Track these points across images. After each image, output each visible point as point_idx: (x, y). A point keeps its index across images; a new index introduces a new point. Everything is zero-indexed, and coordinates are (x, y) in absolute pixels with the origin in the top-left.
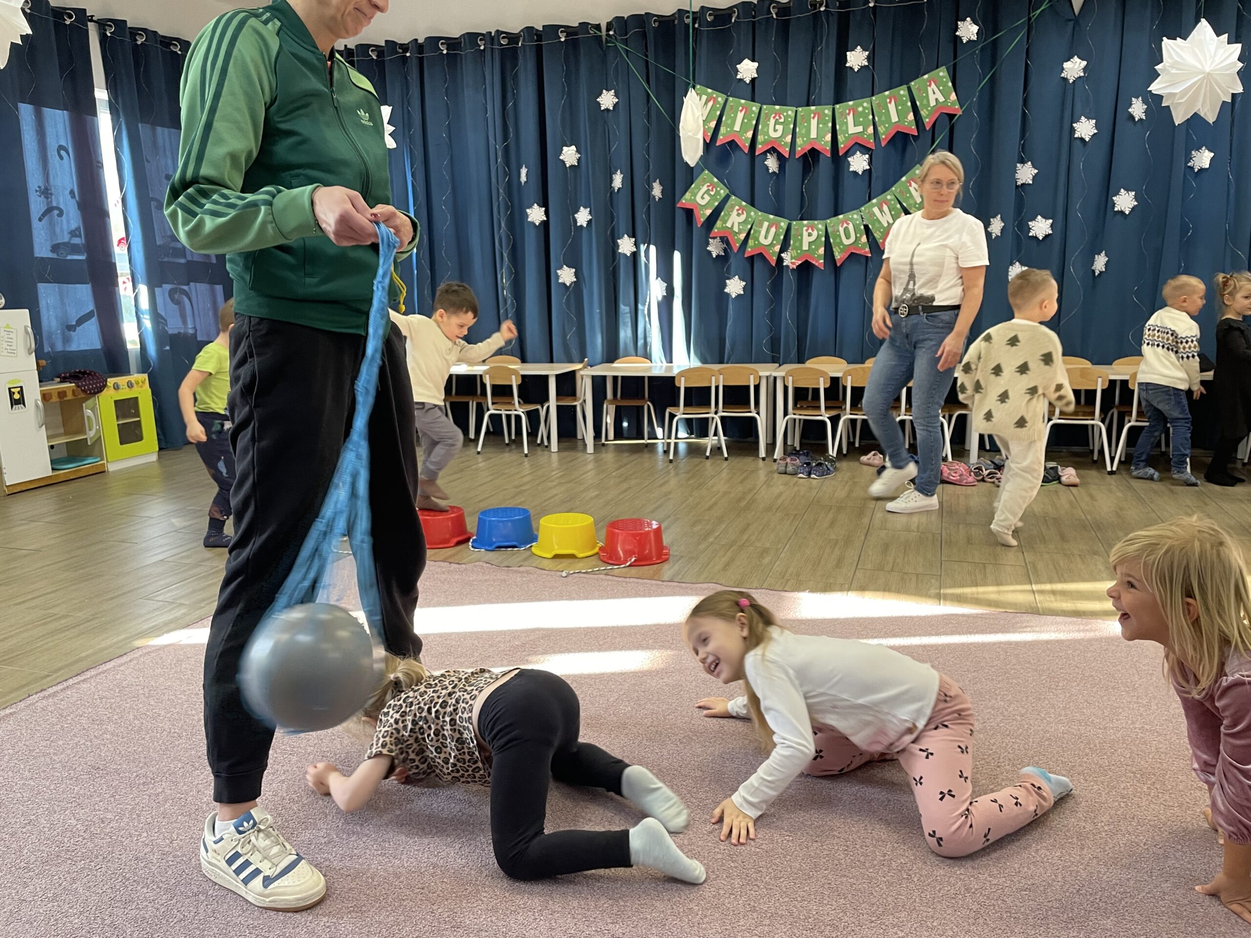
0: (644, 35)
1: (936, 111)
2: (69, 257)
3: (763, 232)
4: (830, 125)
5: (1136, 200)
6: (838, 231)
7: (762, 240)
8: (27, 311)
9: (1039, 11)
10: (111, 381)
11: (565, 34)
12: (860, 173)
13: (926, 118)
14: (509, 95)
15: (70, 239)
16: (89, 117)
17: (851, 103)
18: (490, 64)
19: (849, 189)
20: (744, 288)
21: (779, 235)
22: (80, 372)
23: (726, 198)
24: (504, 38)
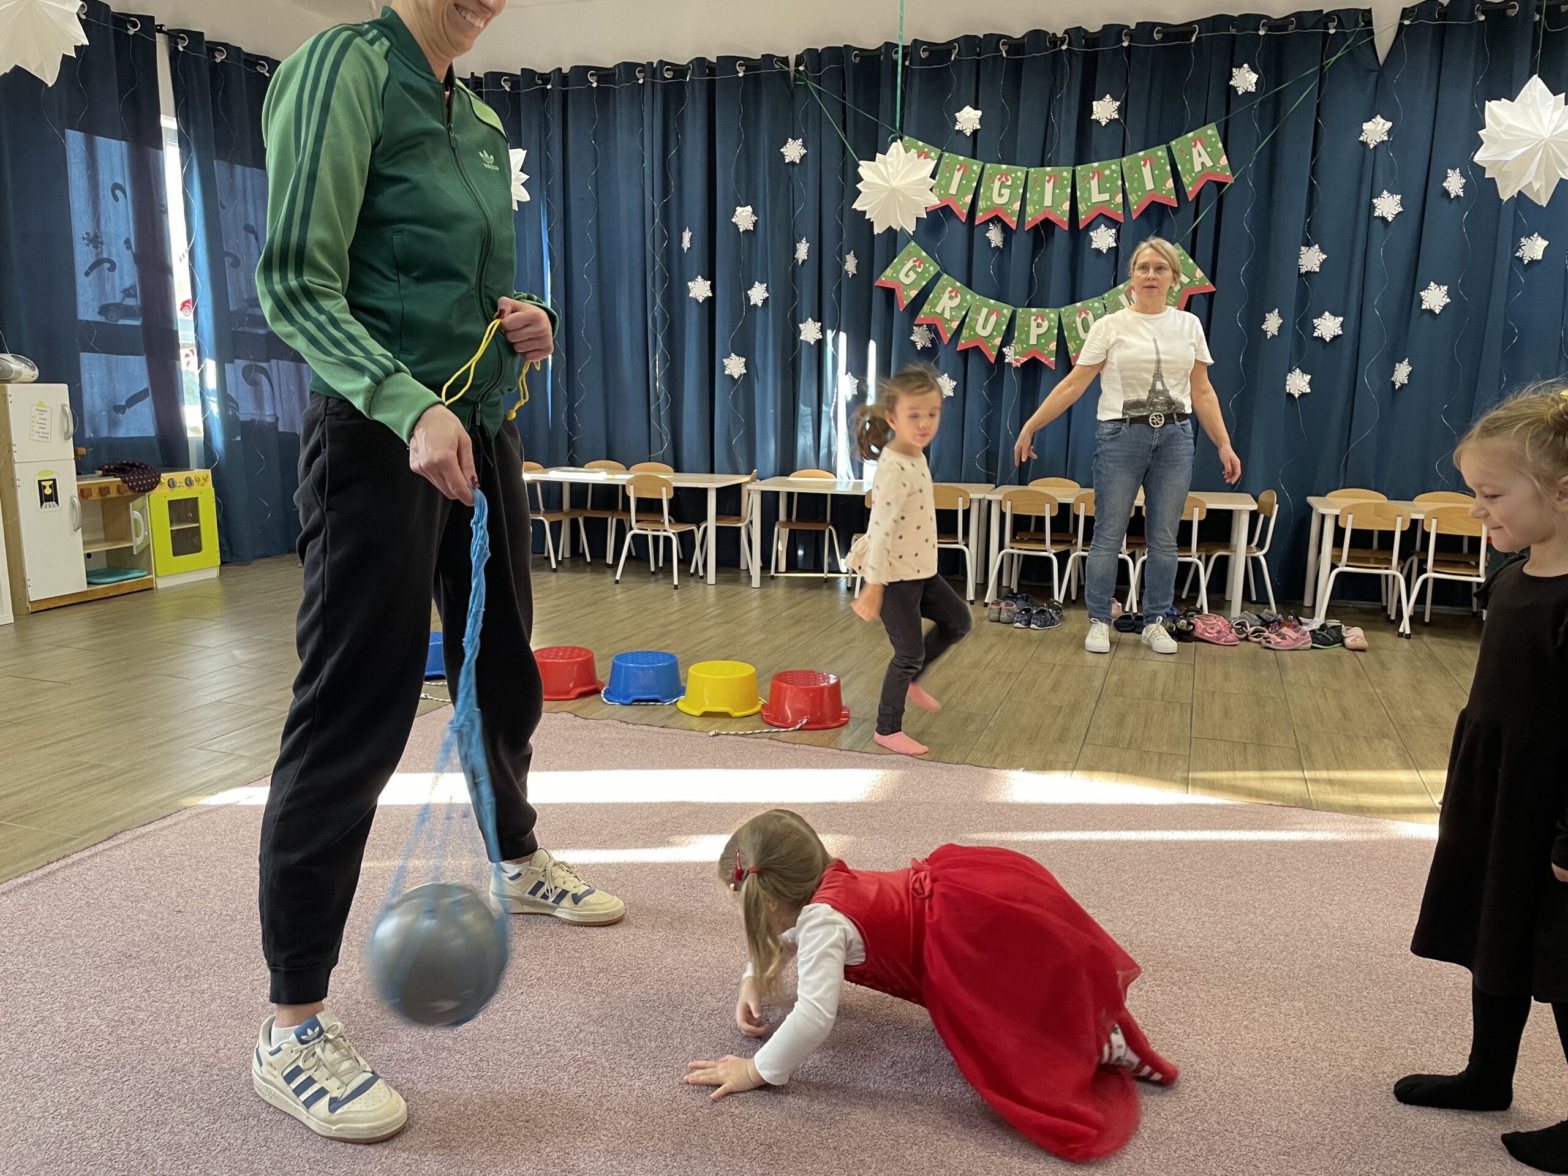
0: (842, 73)
1: (1201, 179)
2: (121, 322)
3: (981, 321)
4: (1069, 190)
5: (1449, 297)
6: (1075, 323)
7: (979, 330)
8: (66, 386)
9: (1333, 59)
10: (165, 477)
11: (744, 68)
12: (1105, 251)
13: (1189, 185)
14: (672, 142)
15: (123, 299)
16: (154, 150)
17: (1096, 164)
18: (650, 103)
19: (1090, 271)
20: (955, 389)
21: (1001, 325)
22: (127, 464)
23: (937, 277)
24: (668, 70)
